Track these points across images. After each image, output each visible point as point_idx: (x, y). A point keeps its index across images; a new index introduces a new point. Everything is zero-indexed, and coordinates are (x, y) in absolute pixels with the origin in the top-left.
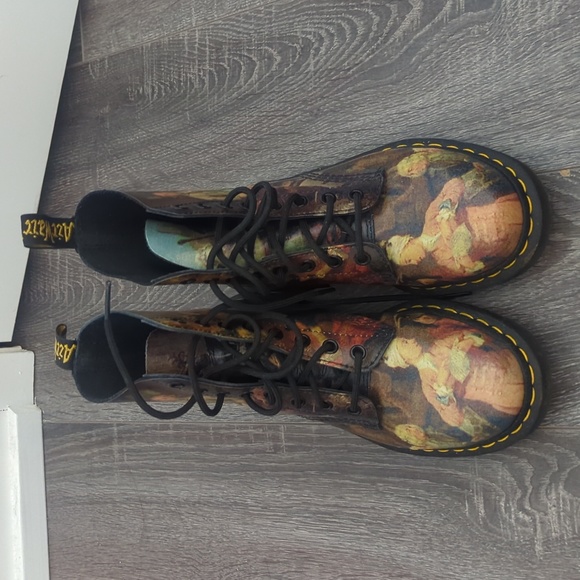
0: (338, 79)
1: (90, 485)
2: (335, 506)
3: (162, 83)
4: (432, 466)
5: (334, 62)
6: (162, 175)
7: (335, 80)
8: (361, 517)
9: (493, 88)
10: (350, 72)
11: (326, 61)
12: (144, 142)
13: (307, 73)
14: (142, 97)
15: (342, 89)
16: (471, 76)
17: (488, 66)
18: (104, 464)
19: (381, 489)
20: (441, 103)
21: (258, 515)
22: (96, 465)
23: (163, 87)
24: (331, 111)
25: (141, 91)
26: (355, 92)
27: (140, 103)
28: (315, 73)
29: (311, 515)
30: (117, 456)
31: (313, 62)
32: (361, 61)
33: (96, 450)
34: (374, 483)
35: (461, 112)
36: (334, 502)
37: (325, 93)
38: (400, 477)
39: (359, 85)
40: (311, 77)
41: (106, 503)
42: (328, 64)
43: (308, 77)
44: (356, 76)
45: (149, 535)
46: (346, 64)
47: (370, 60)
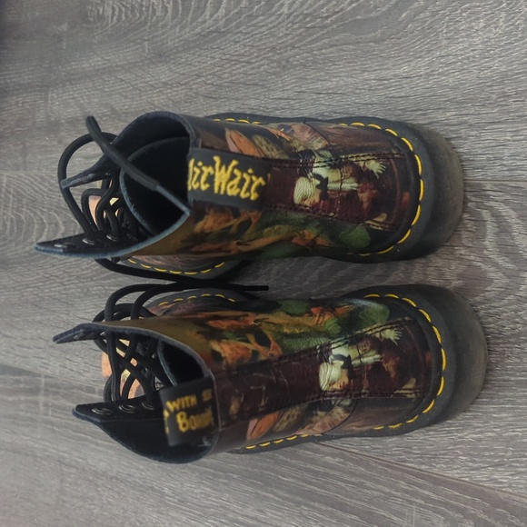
0: (313, 27)
1: (14, 433)
2: (253, 518)
3: (123, 6)
4: (365, 502)
5: (311, 6)
6: (113, 110)
7: (309, 28)
9: (496, 64)
10: (328, 21)
11: (302, 4)
12: (98, 70)
13: (280, 15)
14: (101, 18)
15: (316, 40)
16: (470, 45)
17: (492, 35)
18: (29, 415)
19: (305, 513)
20: (428, 75)
21: (174, 507)
22: (22, 413)
23: (123, 9)
24: (302, 64)
25: (101, 12)
26: (332, 46)
27: (99, 24)
28: (289, 15)
29: (228, 522)
30: (42, 408)
32: (342, 9)
33: (23, 398)
34: (298, 504)
35: (452, 89)
36: (253, 514)
37: (296, 42)
38: (327, 505)
39: (336, 38)
40: (284, 21)
41: (28, 455)
42: (305, 7)
43: (280, 20)
44: (335, 26)
45: (65, 499)
46: (324, 10)
47: (354, 9)
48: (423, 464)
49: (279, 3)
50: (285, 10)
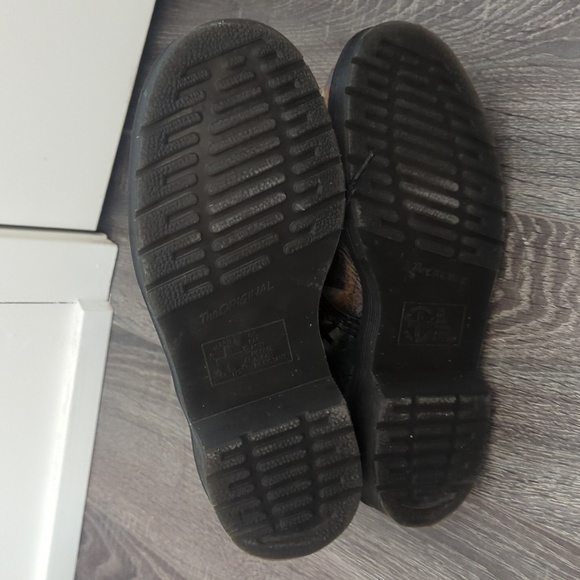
0: (513, 40)
1: (142, 407)
2: (377, 546)
4: (495, 554)
5: (514, 16)
7: (508, 41)
8: (402, 571)
10: (531, 37)
11: (505, 13)
13: (478, 21)
15: (515, 55)
18: (159, 392)
19: (431, 552)
24: (494, 79)
26: (531, 65)
28: (488, 23)
29: (349, 543)
31: (488, 8)
32: (548, 26)
33: (155, 374)
34: (425, 541)
36: (376, 541)
37: (491, 54)
38: (455, 548)
39: (537, 56)
40: (481, 28)
41: (154, 433)
42: (507, 17)
43: (477, 26)
44: (537, 44)
45: (186, 484)
46: (528, 23)
47: (561, 28)
48: (564, 529)
49: (480, 7)
50: (484, 16)
